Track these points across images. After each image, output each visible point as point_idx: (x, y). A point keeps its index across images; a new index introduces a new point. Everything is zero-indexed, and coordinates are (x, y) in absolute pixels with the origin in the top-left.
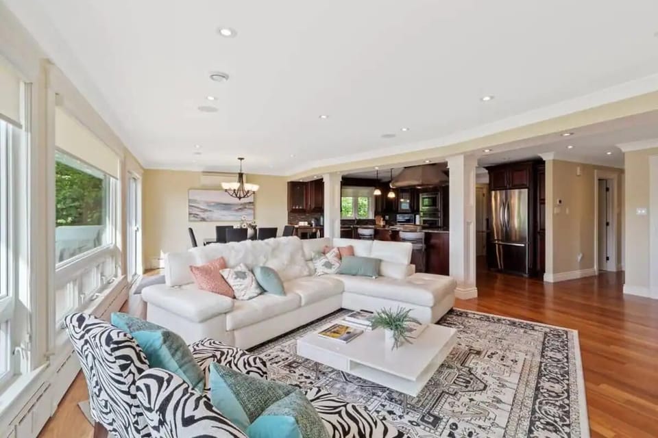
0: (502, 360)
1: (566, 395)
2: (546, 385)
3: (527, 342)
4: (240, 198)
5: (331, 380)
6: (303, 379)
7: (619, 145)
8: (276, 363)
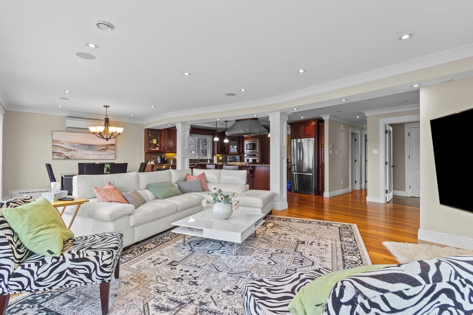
0: (319, 245)
1: (360, 262)
2: (348, 257)
3: (330, 233)
4: (107, 139)
5: (205, 271)
6: (184, 273)
7: (364, 112)
8: (159, 264)
